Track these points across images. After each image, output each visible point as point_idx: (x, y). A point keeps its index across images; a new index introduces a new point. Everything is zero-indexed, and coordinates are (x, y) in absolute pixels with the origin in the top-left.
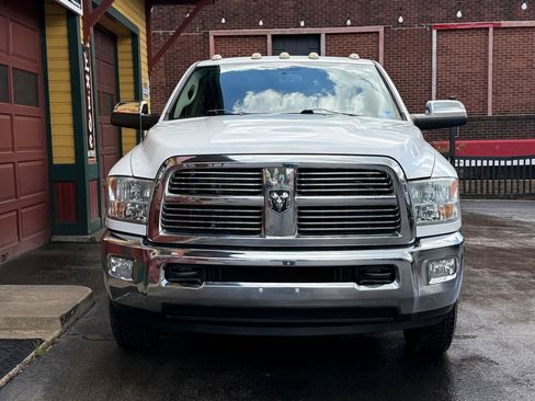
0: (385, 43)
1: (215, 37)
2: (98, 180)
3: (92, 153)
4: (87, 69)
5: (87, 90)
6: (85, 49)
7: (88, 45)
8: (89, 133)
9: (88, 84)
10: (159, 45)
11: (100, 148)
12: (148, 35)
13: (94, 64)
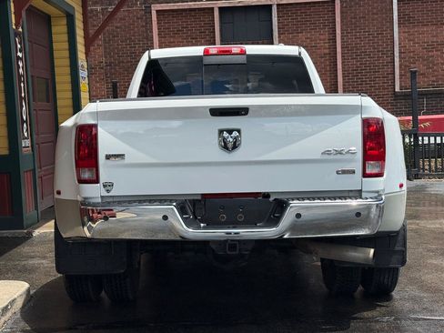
0: (342, 12)
1: (157, 11)
2: (34, 170)
3: (26, 143)
4: (20, 54)
5: (20, 76)
6: (17, 34)
7: (20, 30)
8: (23, 122)
9: (21, 70)
10: (97, 22)
11: (35, 136)
12: (84, 14)
13: (27, 50)
